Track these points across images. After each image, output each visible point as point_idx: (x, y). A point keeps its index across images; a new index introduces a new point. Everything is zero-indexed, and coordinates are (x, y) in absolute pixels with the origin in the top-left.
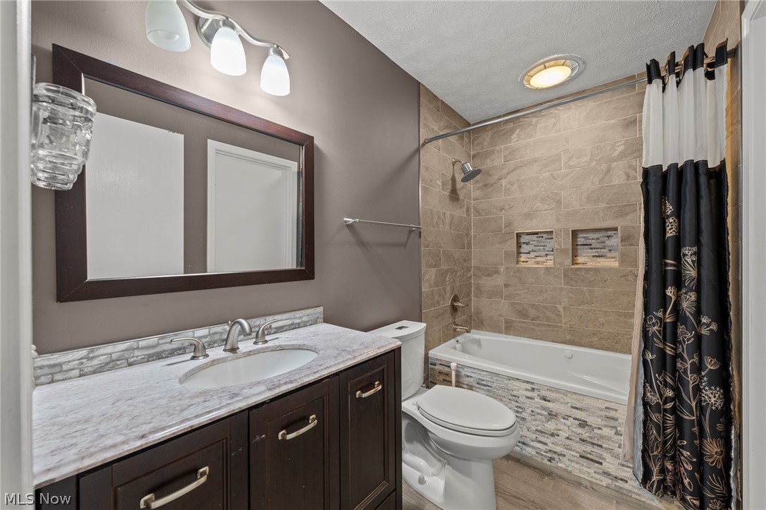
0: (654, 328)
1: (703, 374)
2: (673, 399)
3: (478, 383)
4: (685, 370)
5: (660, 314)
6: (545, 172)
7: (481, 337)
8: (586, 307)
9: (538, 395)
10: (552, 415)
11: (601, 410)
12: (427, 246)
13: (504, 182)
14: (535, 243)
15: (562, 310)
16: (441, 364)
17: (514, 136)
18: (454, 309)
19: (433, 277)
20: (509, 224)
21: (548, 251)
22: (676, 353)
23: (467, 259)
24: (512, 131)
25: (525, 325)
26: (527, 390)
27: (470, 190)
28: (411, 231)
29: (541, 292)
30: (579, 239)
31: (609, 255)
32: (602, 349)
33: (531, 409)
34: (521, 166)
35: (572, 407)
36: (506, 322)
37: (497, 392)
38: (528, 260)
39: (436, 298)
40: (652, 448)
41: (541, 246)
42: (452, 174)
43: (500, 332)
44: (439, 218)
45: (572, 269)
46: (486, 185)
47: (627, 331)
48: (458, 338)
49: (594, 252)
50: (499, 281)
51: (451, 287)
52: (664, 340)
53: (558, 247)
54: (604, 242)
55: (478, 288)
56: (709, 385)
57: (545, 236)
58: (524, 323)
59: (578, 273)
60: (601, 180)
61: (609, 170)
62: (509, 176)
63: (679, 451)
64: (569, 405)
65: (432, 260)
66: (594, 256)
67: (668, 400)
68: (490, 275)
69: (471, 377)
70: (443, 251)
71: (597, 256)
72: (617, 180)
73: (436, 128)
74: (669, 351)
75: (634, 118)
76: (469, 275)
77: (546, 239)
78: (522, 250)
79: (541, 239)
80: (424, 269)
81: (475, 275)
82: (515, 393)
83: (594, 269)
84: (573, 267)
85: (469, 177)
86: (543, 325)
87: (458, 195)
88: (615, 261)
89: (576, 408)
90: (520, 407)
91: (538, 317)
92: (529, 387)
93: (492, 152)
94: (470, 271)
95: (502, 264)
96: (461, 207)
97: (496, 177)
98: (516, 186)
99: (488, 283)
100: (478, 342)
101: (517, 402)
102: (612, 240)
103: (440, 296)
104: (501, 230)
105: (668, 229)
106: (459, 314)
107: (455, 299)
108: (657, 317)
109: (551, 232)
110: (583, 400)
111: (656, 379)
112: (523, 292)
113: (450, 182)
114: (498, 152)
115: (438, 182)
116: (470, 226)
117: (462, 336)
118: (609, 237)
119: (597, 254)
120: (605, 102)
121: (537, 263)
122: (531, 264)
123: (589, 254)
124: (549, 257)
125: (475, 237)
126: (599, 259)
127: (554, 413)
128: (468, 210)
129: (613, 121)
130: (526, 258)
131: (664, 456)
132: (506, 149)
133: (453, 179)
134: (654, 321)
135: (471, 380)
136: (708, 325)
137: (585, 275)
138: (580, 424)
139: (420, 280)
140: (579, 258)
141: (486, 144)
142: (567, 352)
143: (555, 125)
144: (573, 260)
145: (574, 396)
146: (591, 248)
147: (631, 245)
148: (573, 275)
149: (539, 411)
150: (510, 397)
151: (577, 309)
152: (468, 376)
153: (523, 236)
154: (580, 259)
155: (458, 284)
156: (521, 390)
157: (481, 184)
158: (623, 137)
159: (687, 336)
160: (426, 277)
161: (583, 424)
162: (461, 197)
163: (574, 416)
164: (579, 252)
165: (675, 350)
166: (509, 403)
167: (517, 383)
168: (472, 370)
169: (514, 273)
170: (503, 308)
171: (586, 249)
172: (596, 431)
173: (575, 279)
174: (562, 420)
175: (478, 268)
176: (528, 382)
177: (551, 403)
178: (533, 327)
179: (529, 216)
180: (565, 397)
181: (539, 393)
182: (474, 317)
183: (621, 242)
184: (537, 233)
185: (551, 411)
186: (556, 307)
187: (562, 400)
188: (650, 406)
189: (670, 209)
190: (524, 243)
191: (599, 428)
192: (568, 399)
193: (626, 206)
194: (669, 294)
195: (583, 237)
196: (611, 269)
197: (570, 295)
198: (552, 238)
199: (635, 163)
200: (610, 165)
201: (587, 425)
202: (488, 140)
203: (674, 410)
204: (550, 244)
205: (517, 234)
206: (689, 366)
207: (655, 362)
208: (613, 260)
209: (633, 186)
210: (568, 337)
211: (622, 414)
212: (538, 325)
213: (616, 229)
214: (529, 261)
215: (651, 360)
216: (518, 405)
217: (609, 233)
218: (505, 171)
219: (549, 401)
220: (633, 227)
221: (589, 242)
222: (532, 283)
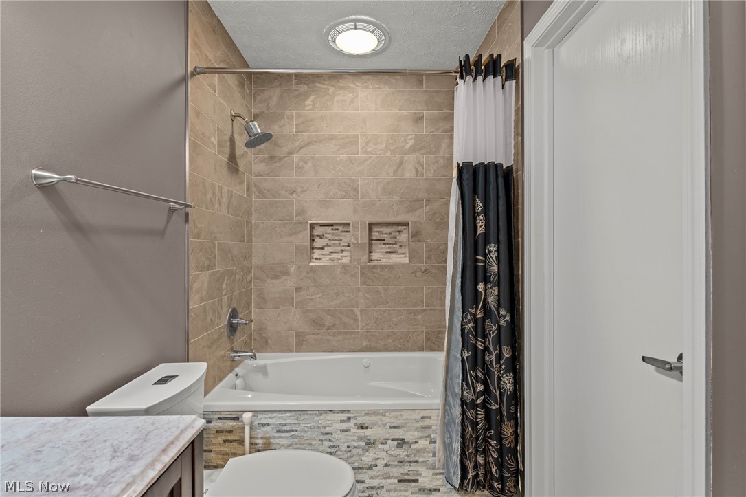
0: (470, 325)
1: (502, 362)
2: (482, 393)
3: (279, 431)
4: (492, 361)
5: (473, 311)
6: (342, 154)
7: (268, 362)
8: (381, 308)
9: (355, 424)
10: (370, 444)
11: (417, 421)
12: (198, 236)
13: (296, 158)
14: (330, 236)
15: (358, 314)
16: (220, 418)
17: (308, 102)
18: (233, 328)
19: (206, 285)
20: (302, 212)
21: (343, 246)
22: (485, 347)
23: (247, 257)
24: (306, 95)
25: (320, 337)
26: (342, 421)
27: (251, 159)
28: (172, 211)
29: (337, 294)
30: (373, 234)
31: (400, 251)
32: (396, 351)
33: (346, 444)
34: (316, 142)
35: (391, 427)
36: (298, 335)
37: (305, 435)
38: (321, 256)
39: (210, 317)
40: (468, 446)
41: (336, 240)
42: (230, 132)
43: (289, 350)
44: (214, 194)
45: (368, 267)
46: (272, 158)
47: (416, 328)
48: (237, 370)
49: (387, 248)
50: (289, 284)
51: (228, 297)
52: (476, 337)
53: (355, 242)
54: (396, 238)
55: (261, 295)
56: (506, 373)
57: (340, 228)
58: (318, 334)
59: (374, 270)
60: (395, 172)
61: (401, 163)
62: (302, 151)
63: (488, 441)
64: (388, 426)
65: (204, 259)
66: (387, 252)
67: (479, 395)
68: (277, 277)
69: (268, 425)
70: (219, 244)
71: (390, 252)
72: (408, 174)
73: (211, 57)
74: (480, 346)
75: (422, 115)
76: (249, 279)
77: (342, 232)
78: (315, 245)
79: (336, 231)
80: (192, 272)
81: (256, 278)
82: (328, 430)
83: (389, 265)
84: (369, 264)
85: (255, 141)
86: (340, 333)
87: (237, 165)
88: (405, 257)
89: (394, 427)
90: (333, 447)
91: (334, 325)
92: (344, 416)
93: (281, 116)
94: (250, 272)
95: (293, 262)
96: (241, 183)
97: (286, 150)
98: (310, 164)
99: (274, 287)
100: (263, 370)
101: (330, 440)
102: (403, 235)
103: (214, 312)
104: (291, 219)
105: (479, 225)
106: (238, 334)
107: (234, 315)
108: (471, 314)
109: (349, 224)
110: (401, 415)
111: (471, 376)
112: (318, 296)
113: (228, 144)
114: (288, 118)
115: (213, 139)
116: (251, 210)
117: (241, 366)
118: (400, 232)
119: (389, 250)
120: (400, 91)
121: (332, 260)
122: (325, 261)
123: (382, 250)
124: (345, 253)
125: (257, 226)
126: (392, 256)
127: (372, 441)
128: (248, 189)
129: (405, 113)
130: (319, 255)
131: (477, 451)
132: (299, 116)
133: (232, 141)
134: (469, 318)
135: (269, 428)
136: (505, 316)
137: (381, 273)
138: (398, 444)
139: (186, 291)
140: (373, 254)
141: (273, 103)
142: (365, 360)
143: (352, 101)
144: (369, 256)
145: (393, 414)
146: (385, 244)
147: (419, 241)
148: (370, 272)
149: (356, 444)
150: (322, 437)
151: (373, 310)
152: (263, 425)
153: (316, 228)
154: (375, 256)
155: (237, 292)
156: (334, 423)
157: (266, 156)
158: (414, 131)
159: (492, 330)
160: (196, 286)
161: (401, 443)
162: (241, 169)
163: (392, 437)
164: (374, 247)
165: (484, 343)
166: (320, 445)
167: (330, 417)
168: (270, 415)
169: (308, 272)
170: (294, 319)
171: (380, 244)
172: (413, 446)
173: (372, 277)
174: (381, 446)
175: (261, 268)
176: (343, 411)
177: (369, 430)
178: (329, 337)
179: (325, 203)
180: (383, 418)
181: (355, 421)
182: (256, 336)
183: (412, 237)
184: (331, 225)
185: (369, 439)
186: (353, 311)
187: (380, 423)
188: (466, 403)
189: (480, 206)
190: (318, 236)
191: (416, 442)
192: (386, 420)
193: (415, 201)
194: (480, 290)
195: (377, 232)
196: (403, 265)
197: (367, 296)
198: (349, 232)
199: (422, 160)
200: (403, 157)
201: (405, 443)
202: (275, 98)
203: (484, 405)
204: (346, 238)
205: (311, 224)
206: (494, 358)
207: (470, 359)
208: (403, 256)
209: (421, 182)
210: (365, 344)
211: (436, 421)
212: (334, 334)
213: (406, 224)
214: (322, 259)
215: (467, 357)
216: (332, 444)
217: (400, 228)
218: (297, 144)
219: (367, 428)
220: (421, 223)
221: (383, 237)
222: (328, 285)
